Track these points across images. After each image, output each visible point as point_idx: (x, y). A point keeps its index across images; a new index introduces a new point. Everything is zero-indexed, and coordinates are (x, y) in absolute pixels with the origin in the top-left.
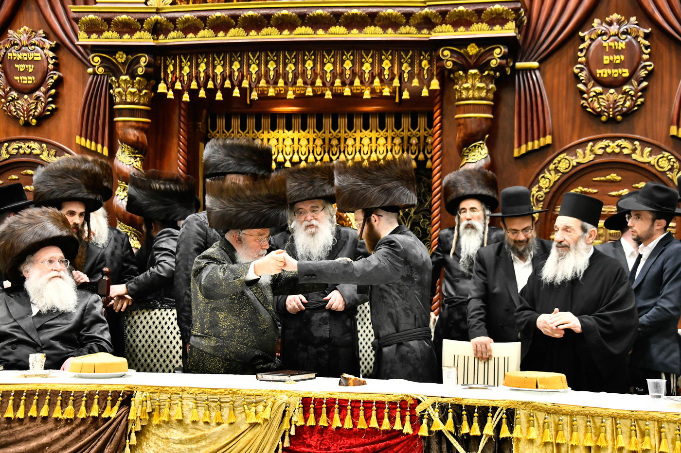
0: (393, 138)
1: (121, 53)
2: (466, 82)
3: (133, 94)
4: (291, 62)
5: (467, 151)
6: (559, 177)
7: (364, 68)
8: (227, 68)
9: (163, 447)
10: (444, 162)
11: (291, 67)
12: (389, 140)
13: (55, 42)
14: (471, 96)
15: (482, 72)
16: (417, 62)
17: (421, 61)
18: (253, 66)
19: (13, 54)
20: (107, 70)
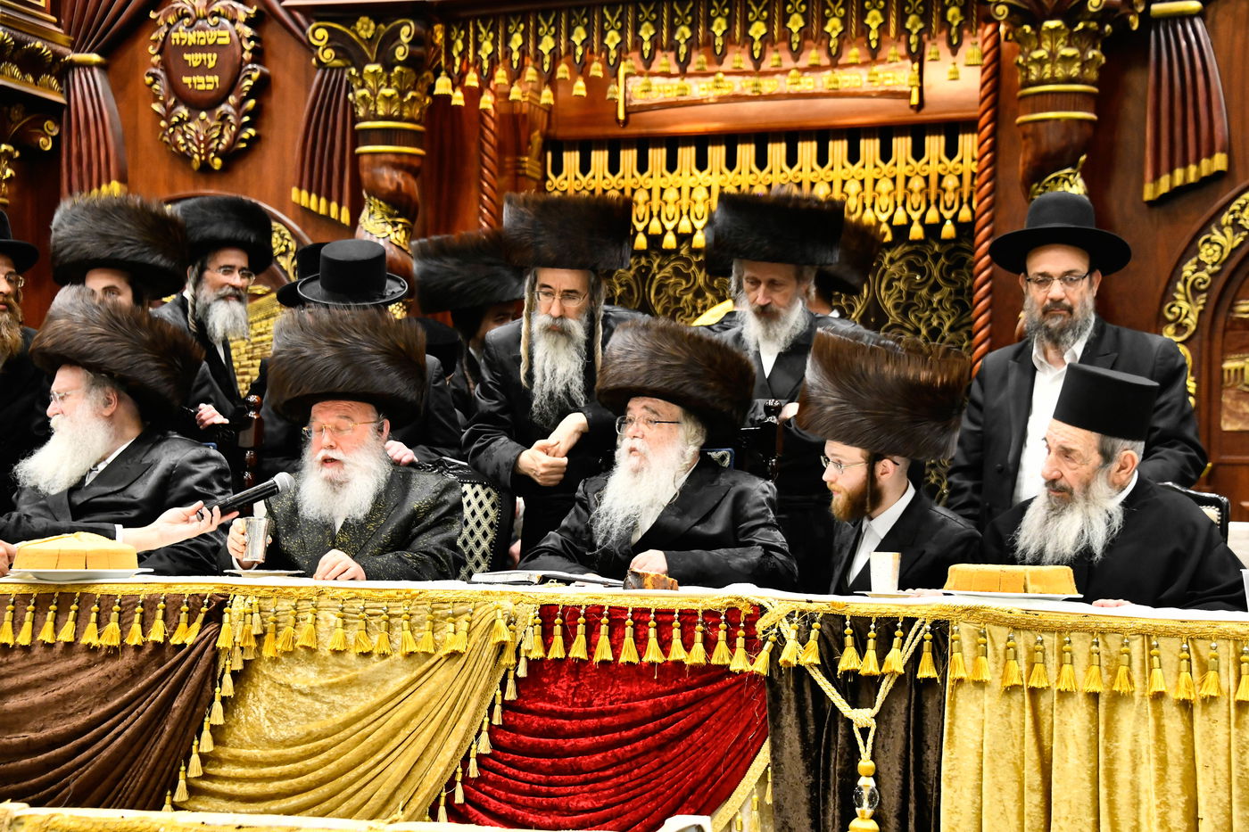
0: (908, 179)
1: (366, 19)
2: (1039, 48)
3: (388, 99)
4: (683, 24)
5: (1040, 190)
6: (1241, 239)
7: (828, 29)
8: (563, 42)
9: (281, 700)
10: (999, 218)
11: (684, 32)
12: (900, 182)
13: (255, 8)
14: (1048, 76)
15: (1070, 23)
16: (937, 10)
17: (945, 9)
18: (612, 34)
19: (182, 35)
20: (340, 54)
